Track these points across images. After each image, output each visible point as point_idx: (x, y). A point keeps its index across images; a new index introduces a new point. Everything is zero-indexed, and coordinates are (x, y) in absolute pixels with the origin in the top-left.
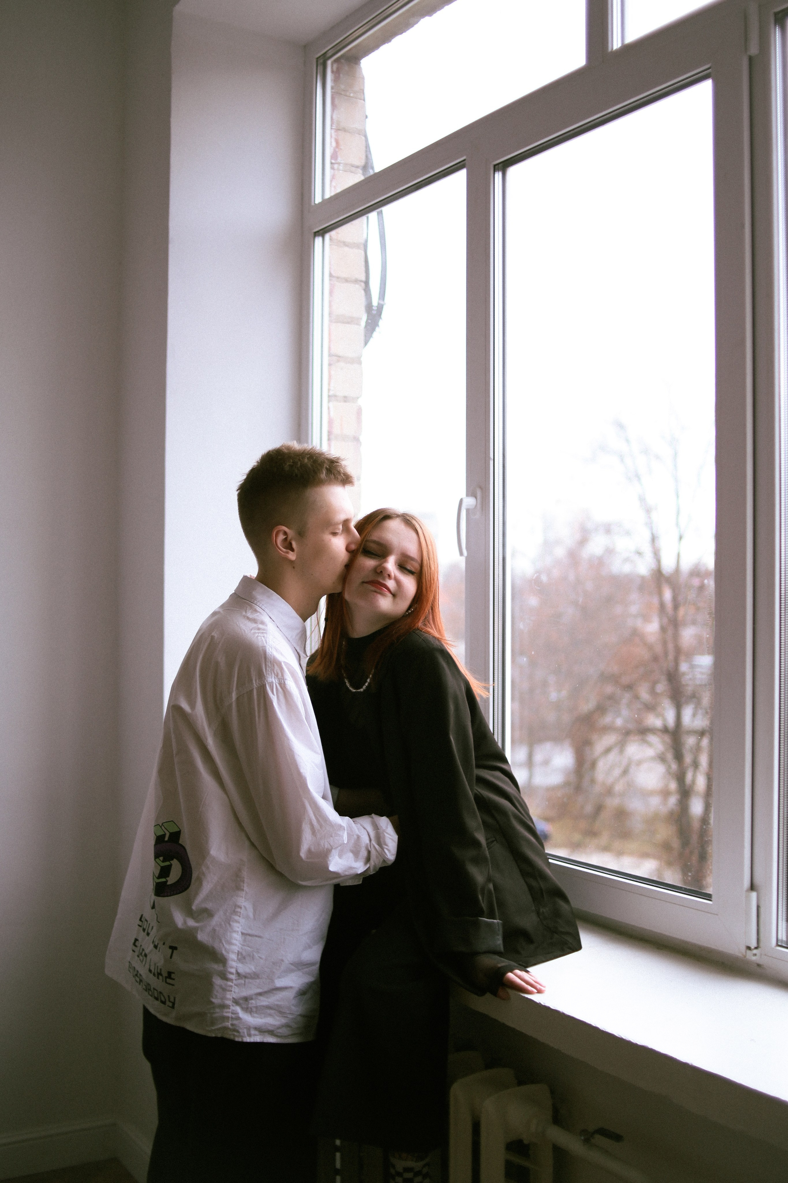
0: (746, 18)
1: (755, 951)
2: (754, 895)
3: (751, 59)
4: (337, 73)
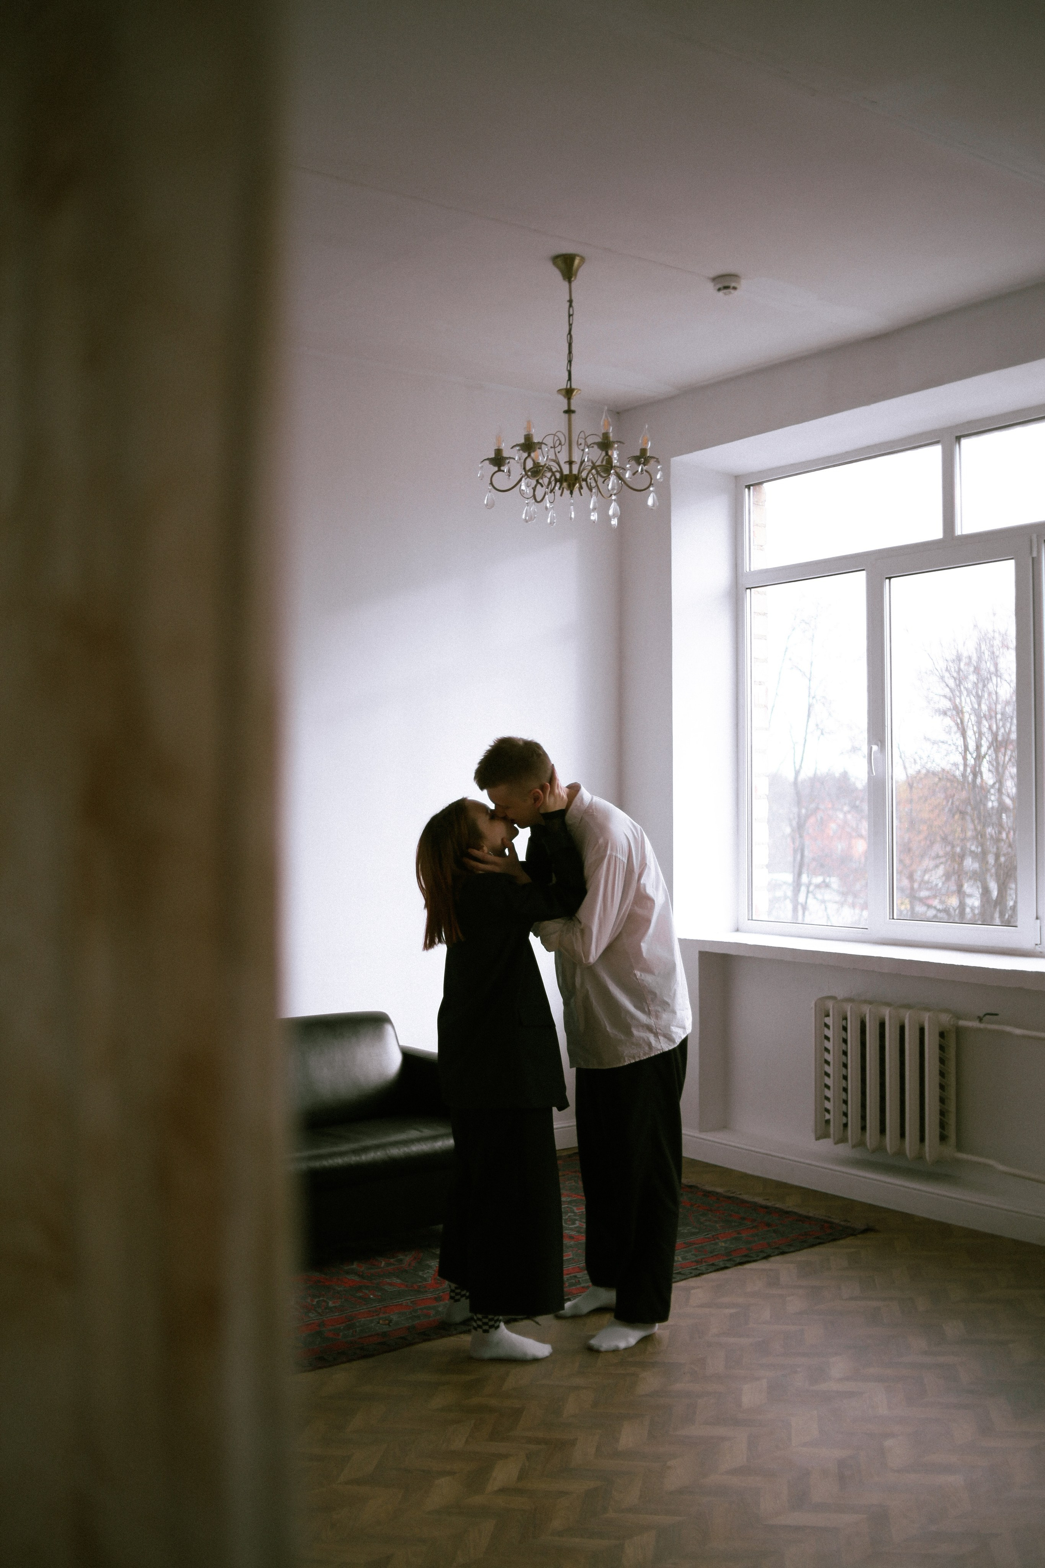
0: (1031, 541)
1: (1040, 946)
2: (1038, 921)
3: (1033, 558)
4: (754, 490)
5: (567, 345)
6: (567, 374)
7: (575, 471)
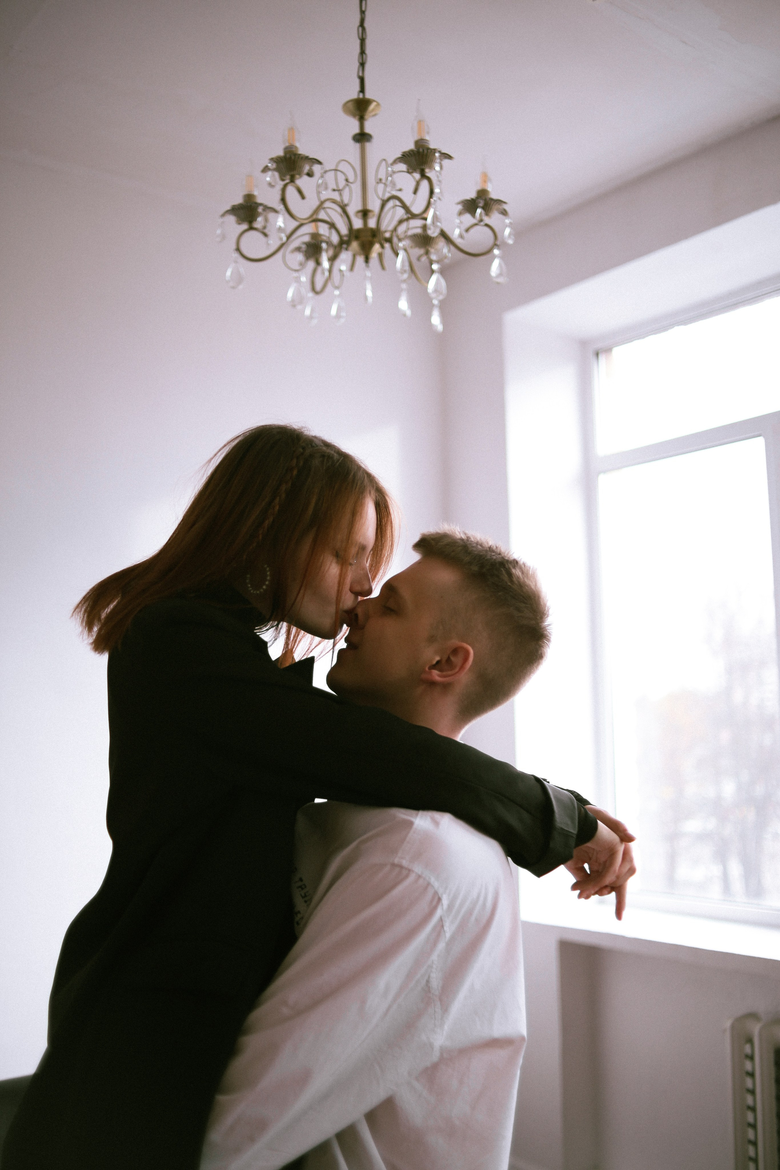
5: (358, 42)
6: (357, 82)
7: (372, 223)
